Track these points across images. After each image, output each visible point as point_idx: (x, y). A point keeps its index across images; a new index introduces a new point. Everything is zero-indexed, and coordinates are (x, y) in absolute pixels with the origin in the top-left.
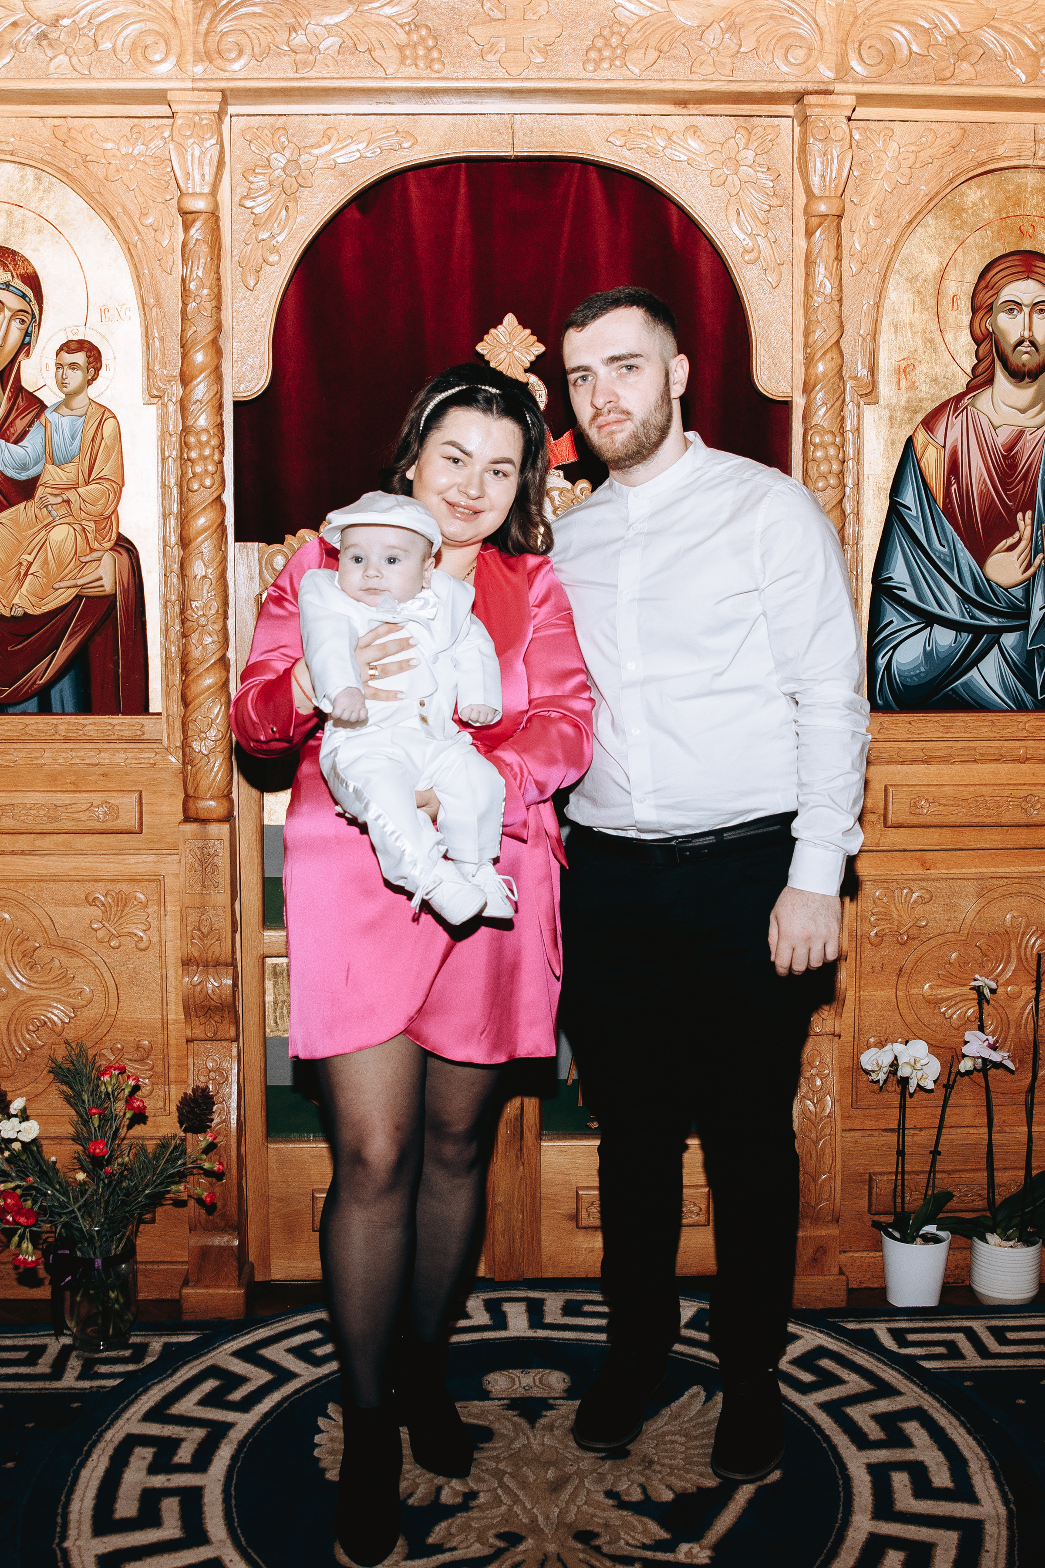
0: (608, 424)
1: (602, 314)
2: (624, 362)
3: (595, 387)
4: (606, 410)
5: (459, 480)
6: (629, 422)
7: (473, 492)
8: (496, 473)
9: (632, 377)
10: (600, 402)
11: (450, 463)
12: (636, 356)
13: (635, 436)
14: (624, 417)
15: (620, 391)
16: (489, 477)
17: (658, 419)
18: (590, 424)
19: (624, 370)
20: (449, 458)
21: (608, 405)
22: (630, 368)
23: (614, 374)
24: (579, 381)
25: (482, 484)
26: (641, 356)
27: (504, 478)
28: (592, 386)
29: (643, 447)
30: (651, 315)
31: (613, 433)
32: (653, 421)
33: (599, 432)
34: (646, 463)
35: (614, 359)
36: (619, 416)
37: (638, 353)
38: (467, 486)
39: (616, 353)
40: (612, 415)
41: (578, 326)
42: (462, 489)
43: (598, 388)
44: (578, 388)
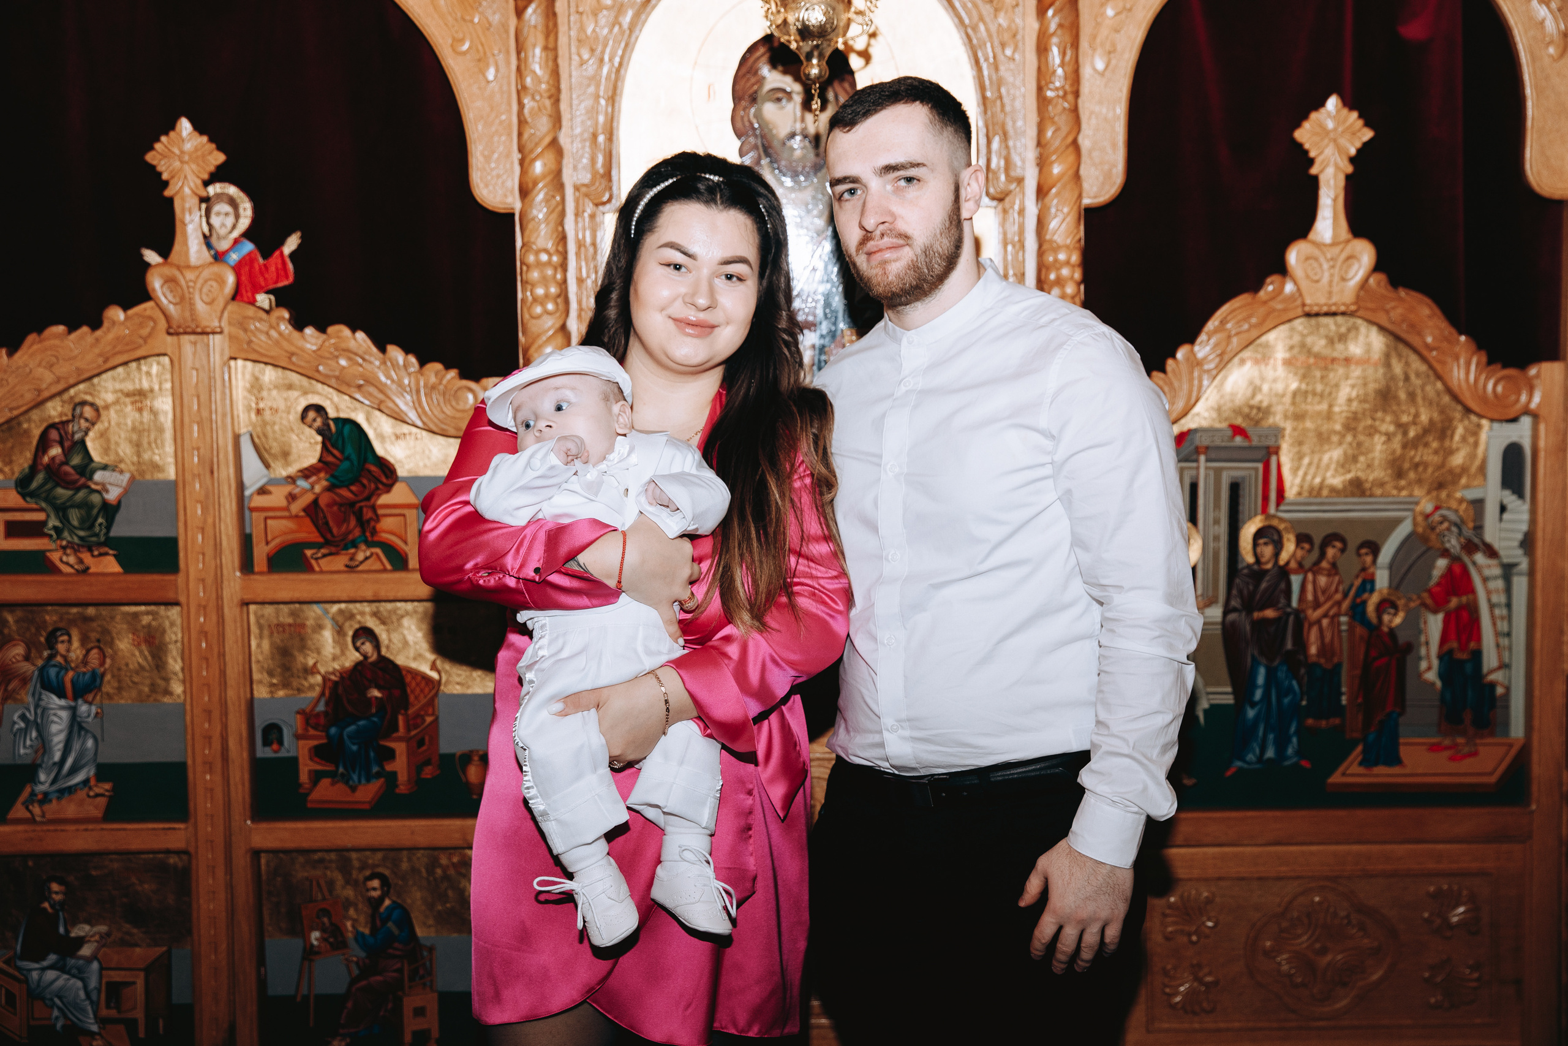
0: (880, 250)
1: (876, 111)
2: (902, 173)
3: (864, 203)
4: (878, 233)
5: (683, 290)
6: (907, 249)
7: (702, 302)
8: (729, 277)
9: (913, 191)
10: (870, 223)
11: (670, 270)
12: (918, 165)
13: (914, 267)
14: (901, 242)
15: (896, 209)
16: (720, 283)
17: (944, 245)
18: (858, 250)
19: (903, 183)
20: (669, 265)
21: (881, 227)
22: (909, 180)
23: (889, 187)
24: (846, 196)
25: (712, 292)
26: (924, 165)
27: (738, 283)
28: (861, 202)
29: (924, 280)
30: (939, 114)
31: (885, 262)
32: (937, 247)
33: (868, 261)
34: (927, 300)
35: (889, 169)
36: (895, 240)
37: (920, 161)
38: (694, 294)
39: (892, 161)
40: (886, 239)
41: (845, 126)
42: (687, 300)
43: (869, 205)
44: (843, 204)
